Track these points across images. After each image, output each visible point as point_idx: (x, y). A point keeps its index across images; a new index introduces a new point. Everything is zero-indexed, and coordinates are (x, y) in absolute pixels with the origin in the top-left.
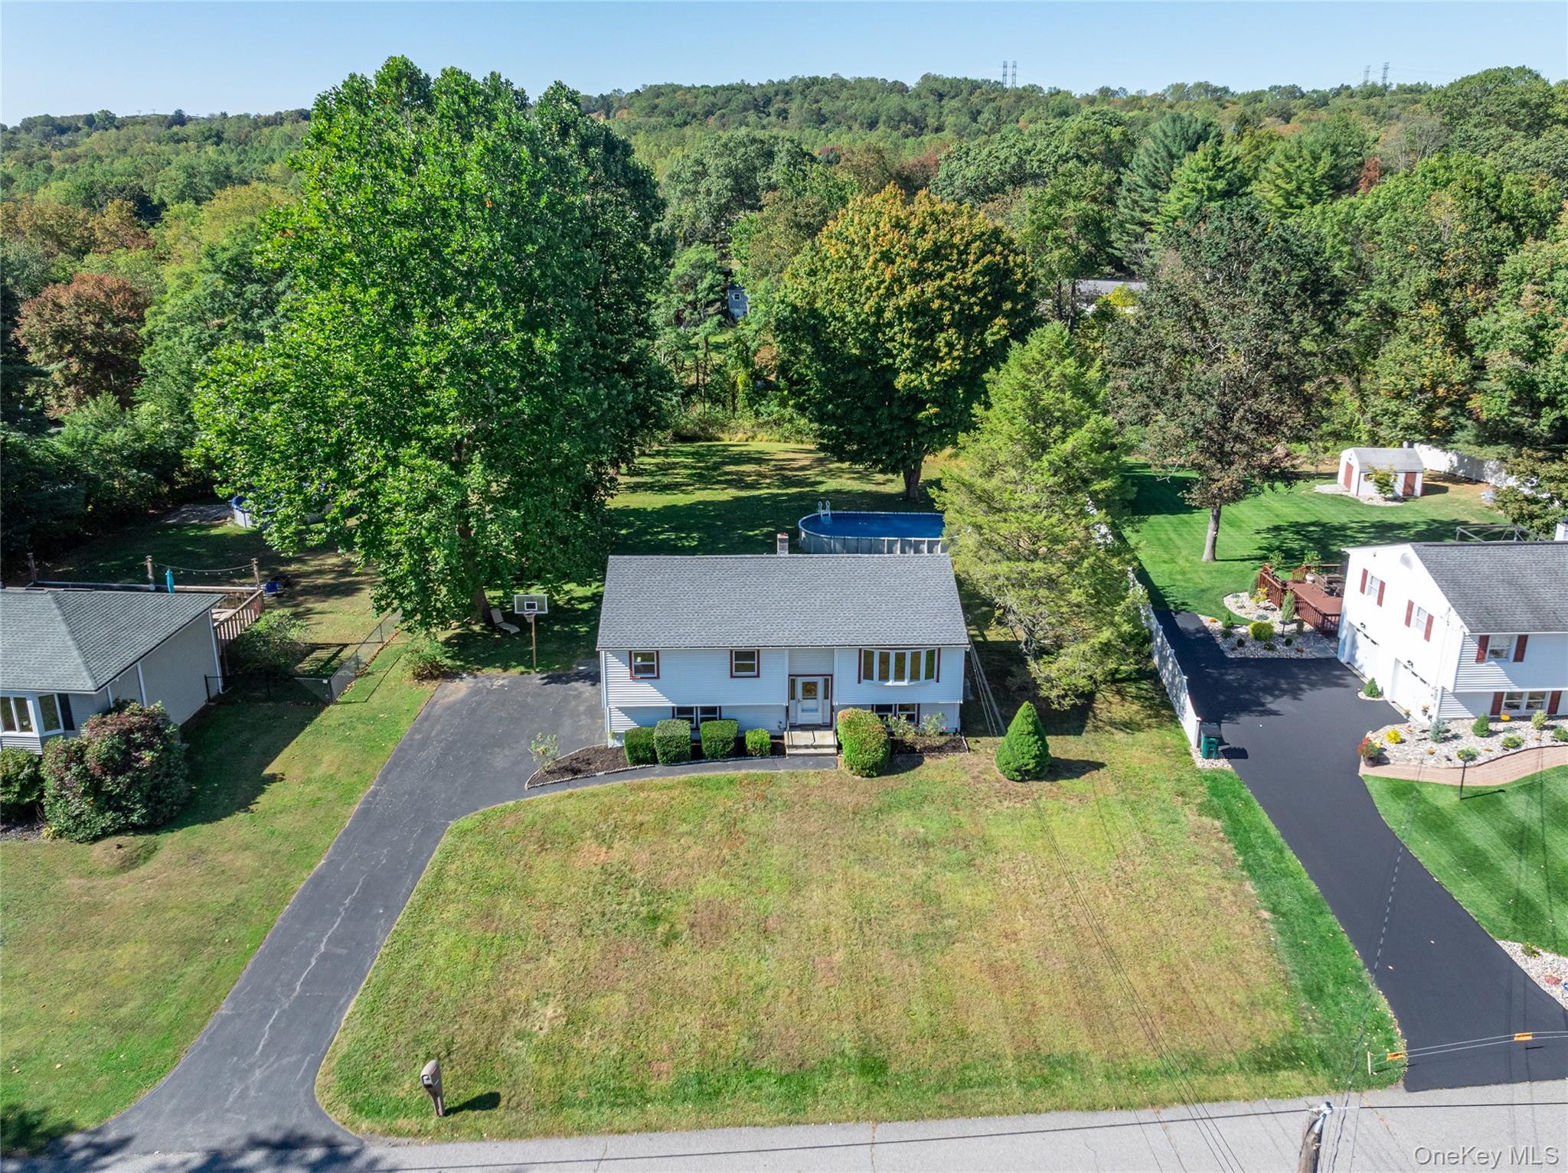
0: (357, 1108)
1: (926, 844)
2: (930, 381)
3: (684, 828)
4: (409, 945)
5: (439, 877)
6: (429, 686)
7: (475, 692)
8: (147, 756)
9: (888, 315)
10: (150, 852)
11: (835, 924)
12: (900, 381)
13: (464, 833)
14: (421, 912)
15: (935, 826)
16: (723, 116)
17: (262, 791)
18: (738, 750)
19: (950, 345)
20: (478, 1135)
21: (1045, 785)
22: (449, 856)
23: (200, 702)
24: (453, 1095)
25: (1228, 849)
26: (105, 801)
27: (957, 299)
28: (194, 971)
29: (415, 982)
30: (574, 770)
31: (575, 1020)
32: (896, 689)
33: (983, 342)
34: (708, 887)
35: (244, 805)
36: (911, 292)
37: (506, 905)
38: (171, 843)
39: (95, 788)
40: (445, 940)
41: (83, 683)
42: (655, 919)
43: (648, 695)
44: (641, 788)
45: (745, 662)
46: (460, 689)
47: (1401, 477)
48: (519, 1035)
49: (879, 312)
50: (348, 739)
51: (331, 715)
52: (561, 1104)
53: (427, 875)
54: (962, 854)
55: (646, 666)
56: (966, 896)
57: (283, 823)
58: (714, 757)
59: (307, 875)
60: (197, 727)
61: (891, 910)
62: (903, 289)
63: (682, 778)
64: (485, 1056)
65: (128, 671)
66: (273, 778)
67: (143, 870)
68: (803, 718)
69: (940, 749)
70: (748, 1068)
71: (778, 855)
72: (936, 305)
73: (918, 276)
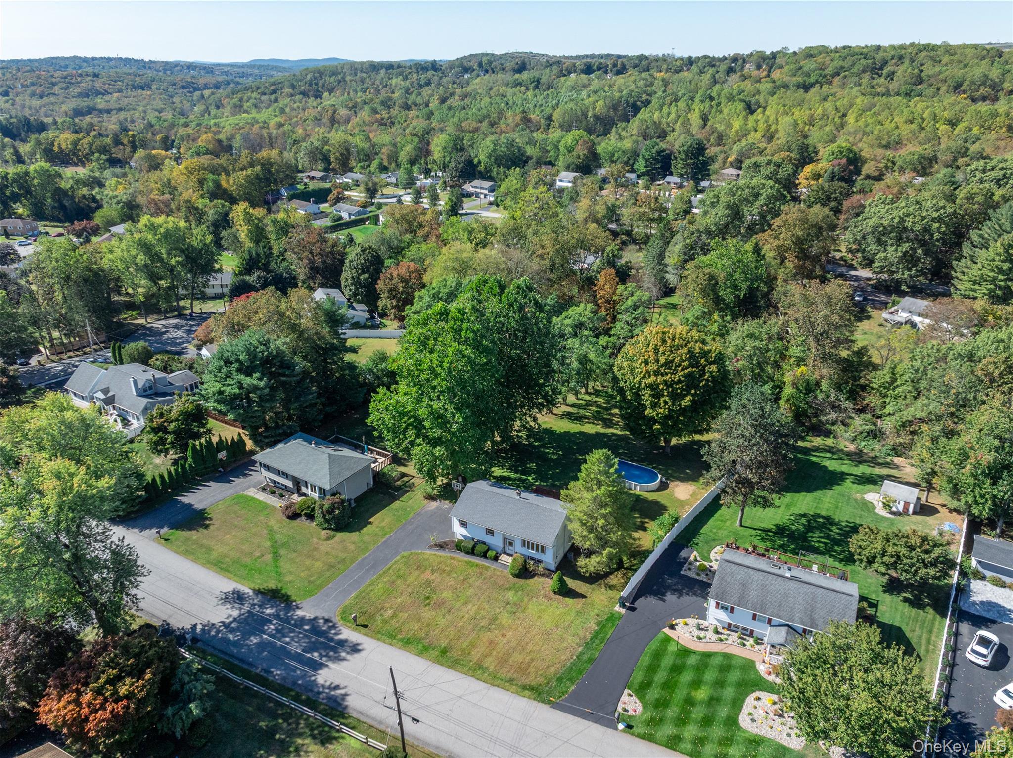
0: (342, 618)
1: (508, 603)
2: (657, 415)
3: (455, 575)
4: (372, 584)
5: (389, 568)
6: (426, 502)
7: (437, 508)
8: (337, 512)
9: (643, 385)
10: (334, 536)
11: (467, 616)
12: (648, 412)
13: (403, 557)
14: (381, 576)
15: (516, 599)
16: (845, 77)
17: (365, 526)
18: (484, 555)
19: (666, 403)
20: (360, 632)
21: (561, 597)
22: (396, 562)
23: (365, 489)
24: (359, 621)
25: (588, 636)
26: (327, 521)
27: (671, 386)
28: (328, 573)
29: (368, 594)
30: (441, 546)
31: (394, 616)
32: (532, 553)
33: (680, 405)
34: (447, 595)
35: (359, 529)
36: (653, 379)
37: (399, 582)
38: (340, 535)
39: (324, 516)
40: (380, 586)
41: (327, 487)
42: (428, 598)
43: (464, 531)
44: (453, 558)
45: (490, 532)
46: (434, 505)
47: (902, 503)
48: (381, 615)
49: (640, 383)
50: (394, 515)
51: (396, 504)
52: (379, 632)
53: (388, 566)
54: (515, 610)
55: (463, 524)
56: (504, 621)
57: (366, 538)
58: (477, 556)
59: (363, 556)
60: (359, 500)
61: (483, 617)
62: (650, 376)
63: (466, 559)
64: (372, 617)
65: (341, 484)
66: (370, 523)
67: (330, 542)
68: (508, 552)
69: (543, 575)
70: (419, 641)
71: (470, 592)
72: (661, 387)
73: (657, 373)
